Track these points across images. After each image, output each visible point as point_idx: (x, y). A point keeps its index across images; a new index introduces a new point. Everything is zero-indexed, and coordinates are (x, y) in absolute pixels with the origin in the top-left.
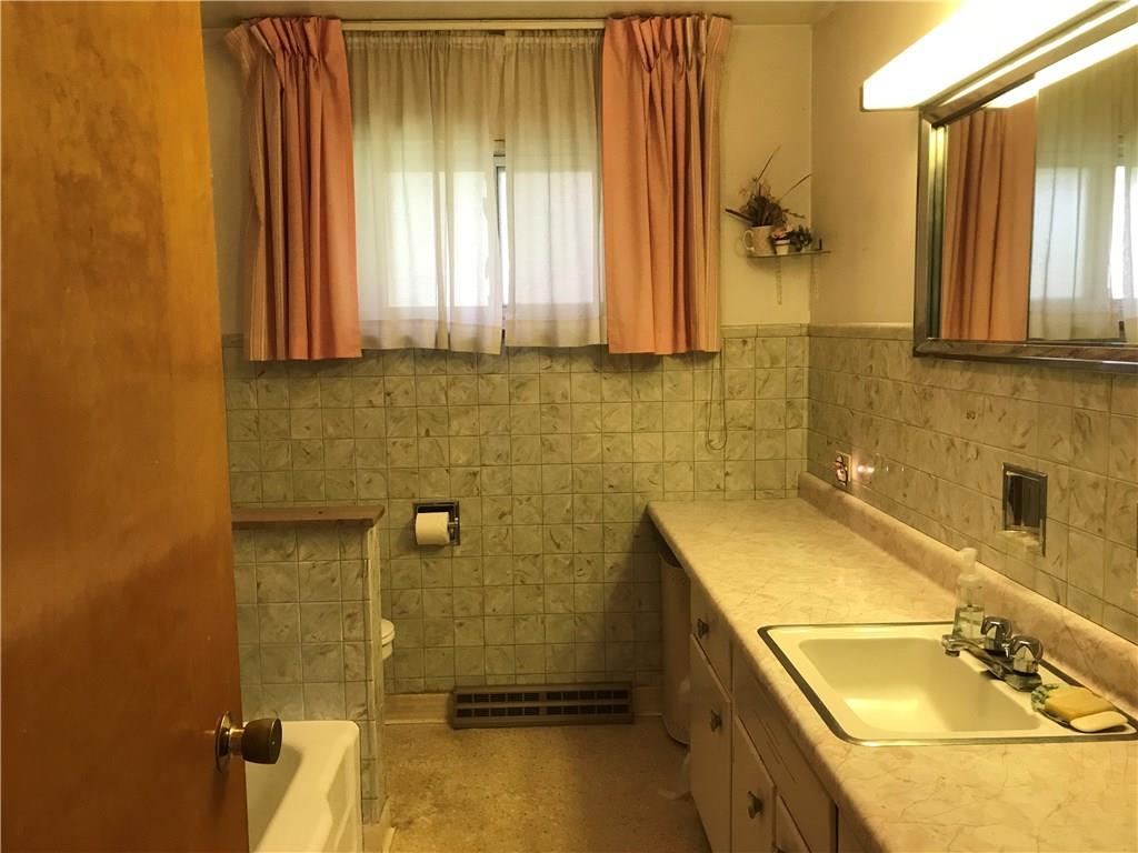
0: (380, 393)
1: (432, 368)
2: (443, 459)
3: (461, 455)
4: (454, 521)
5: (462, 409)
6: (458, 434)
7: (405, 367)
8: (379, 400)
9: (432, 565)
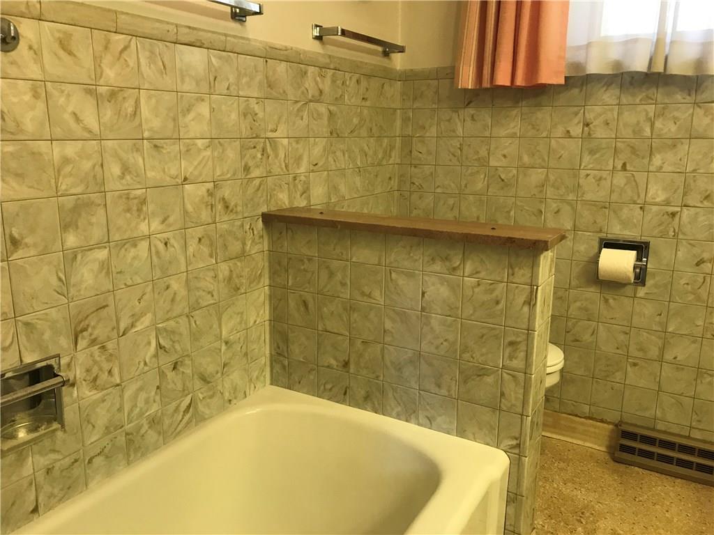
0: (579, 123)
1: (640, 97)
2: (639, 196)
3: (660, 192)
4: (641, 261)
5: (669, 142)
6: (660, 169)
7: (608, 96)
8: (576, 130)
9: (611, 301)
